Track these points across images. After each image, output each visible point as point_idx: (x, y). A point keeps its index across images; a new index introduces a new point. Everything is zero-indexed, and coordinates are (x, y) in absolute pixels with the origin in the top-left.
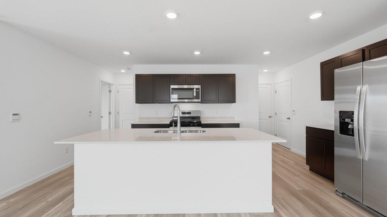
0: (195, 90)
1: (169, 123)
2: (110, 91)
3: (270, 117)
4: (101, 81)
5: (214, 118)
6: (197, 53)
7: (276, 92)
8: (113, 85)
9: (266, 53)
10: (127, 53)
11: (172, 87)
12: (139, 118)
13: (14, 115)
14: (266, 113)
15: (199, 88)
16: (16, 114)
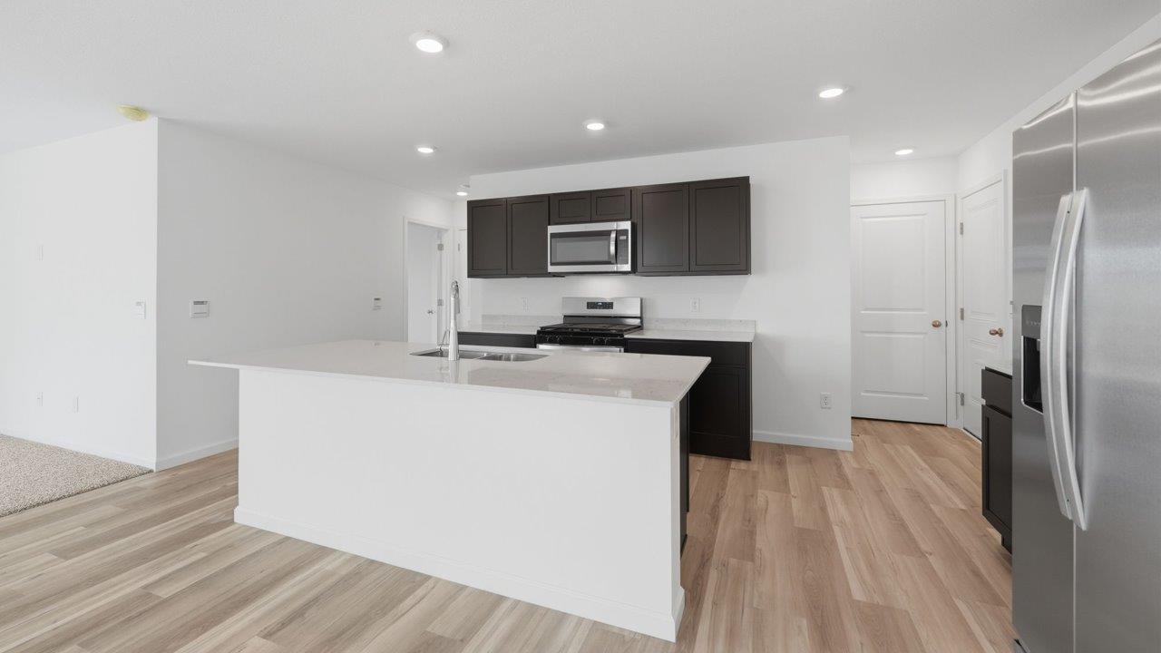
0: (613, 235)
1: (535, 333)
2: (441, 247)
3: (936, 325)
4: (409, 223)
5: (685, 322)
6: (596, 126)
7: (962, 229)
8: (447, 230)
9: (831, 93)
10: (426, 150)
11: (552, 229)
12: (484, 316)
13: (196, 303)
14: (921, 310)
15: (627, 230)
16: (202, 303)
